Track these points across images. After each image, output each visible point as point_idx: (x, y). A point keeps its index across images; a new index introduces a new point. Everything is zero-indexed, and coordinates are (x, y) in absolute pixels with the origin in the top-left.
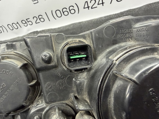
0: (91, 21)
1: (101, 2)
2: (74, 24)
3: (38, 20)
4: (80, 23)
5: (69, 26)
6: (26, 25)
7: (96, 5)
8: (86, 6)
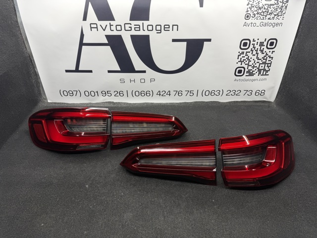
0: (160, 104)
1: (169, 93)
2: (147, 103)
3: (118, 94)
4: (152, 103)
5: (143, 103)
6: (104, 95)
7: (165, 94)
8: (159, 93)
